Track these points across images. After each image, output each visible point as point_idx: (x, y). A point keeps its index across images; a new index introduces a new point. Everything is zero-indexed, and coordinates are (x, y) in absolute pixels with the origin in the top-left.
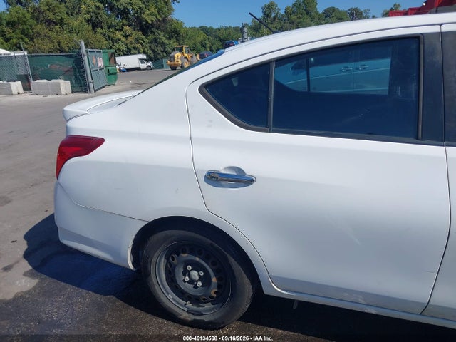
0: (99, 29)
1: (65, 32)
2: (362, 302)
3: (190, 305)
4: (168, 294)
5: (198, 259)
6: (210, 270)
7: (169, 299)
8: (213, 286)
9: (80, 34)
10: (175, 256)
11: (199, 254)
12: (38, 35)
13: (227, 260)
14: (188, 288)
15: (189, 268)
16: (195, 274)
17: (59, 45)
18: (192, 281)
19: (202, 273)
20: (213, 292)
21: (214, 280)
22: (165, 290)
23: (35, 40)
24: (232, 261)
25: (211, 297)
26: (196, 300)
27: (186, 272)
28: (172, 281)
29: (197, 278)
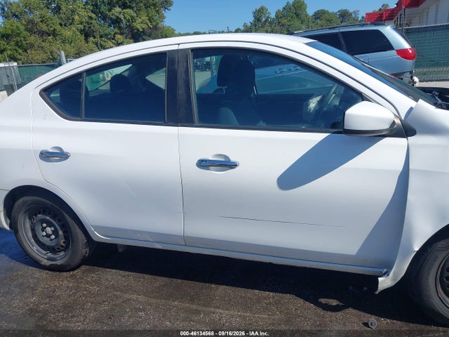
0: (91, 39)
1: (58, 42)
2: (151, 240)
3: (50, 254)
4: (33, 246)
5: (48, 218)
6: (57, 226)
7: (34, 250)
8: (60, 238)
9: (73, 44)
10: (34, 217)
11: (49, 214)
12: (32, 46)
13: (64, 216)
14: (46, 241)
15: (45, 225)
16: (49, 230)
17: (52, 55)
18: (48, 236)
19: (53, 229)
20: (62, 242)
21: (61, 233)
22: (31, 244)
23: (28, 51)
24: (67, 216)
25: (62, 246)
26: (53, 250)
27: (43, 229)
28: (35, 236)
29: (51, 233)
